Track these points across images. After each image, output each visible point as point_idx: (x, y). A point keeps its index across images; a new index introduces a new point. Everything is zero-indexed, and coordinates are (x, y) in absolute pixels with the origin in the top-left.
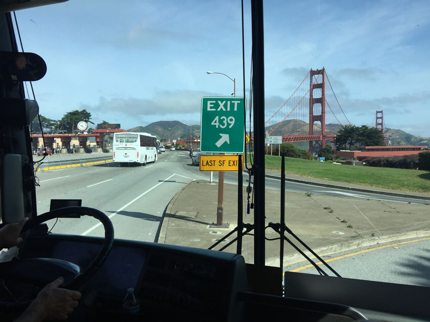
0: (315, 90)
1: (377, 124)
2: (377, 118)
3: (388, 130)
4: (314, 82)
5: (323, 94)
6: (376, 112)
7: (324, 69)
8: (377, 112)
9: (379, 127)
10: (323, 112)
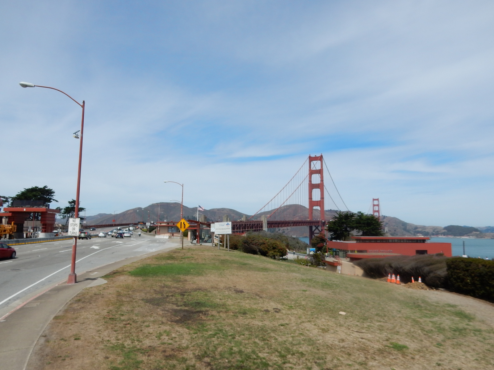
0: (313, 176)
1: (374, 211)
2: (374, 205)
3: (384, 217)
4: (313, 168)
5: (322, 180)
6: (372, 200)
7: (322, 156)
8: (374, 200)
9: (376, 214)
10: (322, 198)
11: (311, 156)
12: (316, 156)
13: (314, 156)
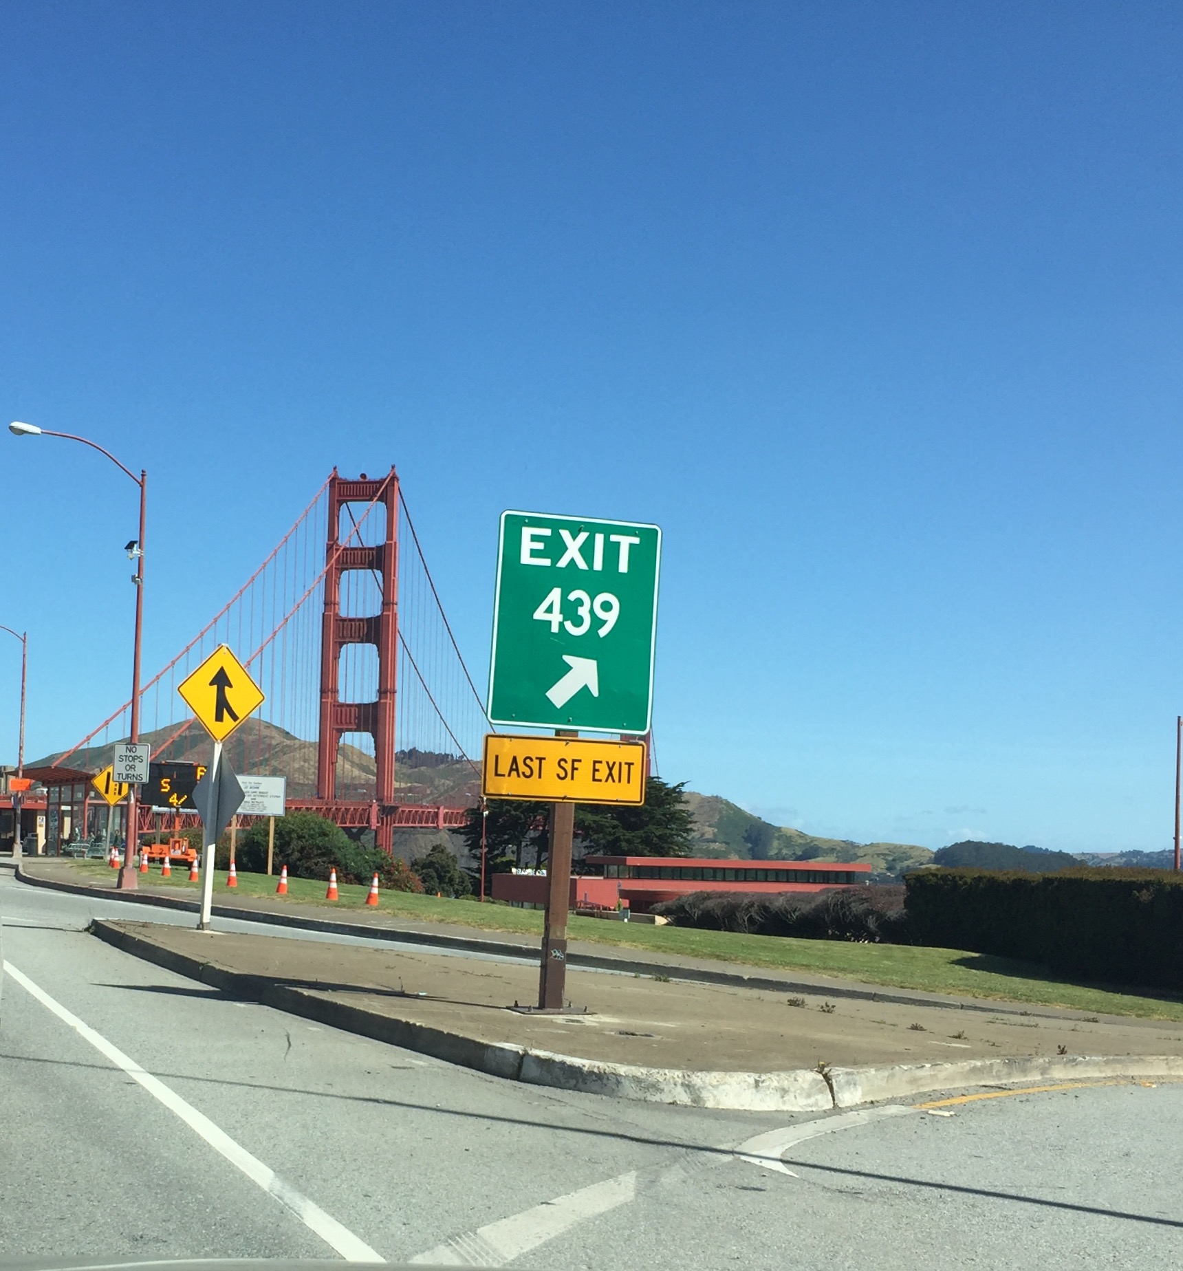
0: (347, 578)
4: (347, 538)
7: (393, 478)
10: (386, 690)
11: (342, 475)
12: (363, 476)
13: (357, 478)
